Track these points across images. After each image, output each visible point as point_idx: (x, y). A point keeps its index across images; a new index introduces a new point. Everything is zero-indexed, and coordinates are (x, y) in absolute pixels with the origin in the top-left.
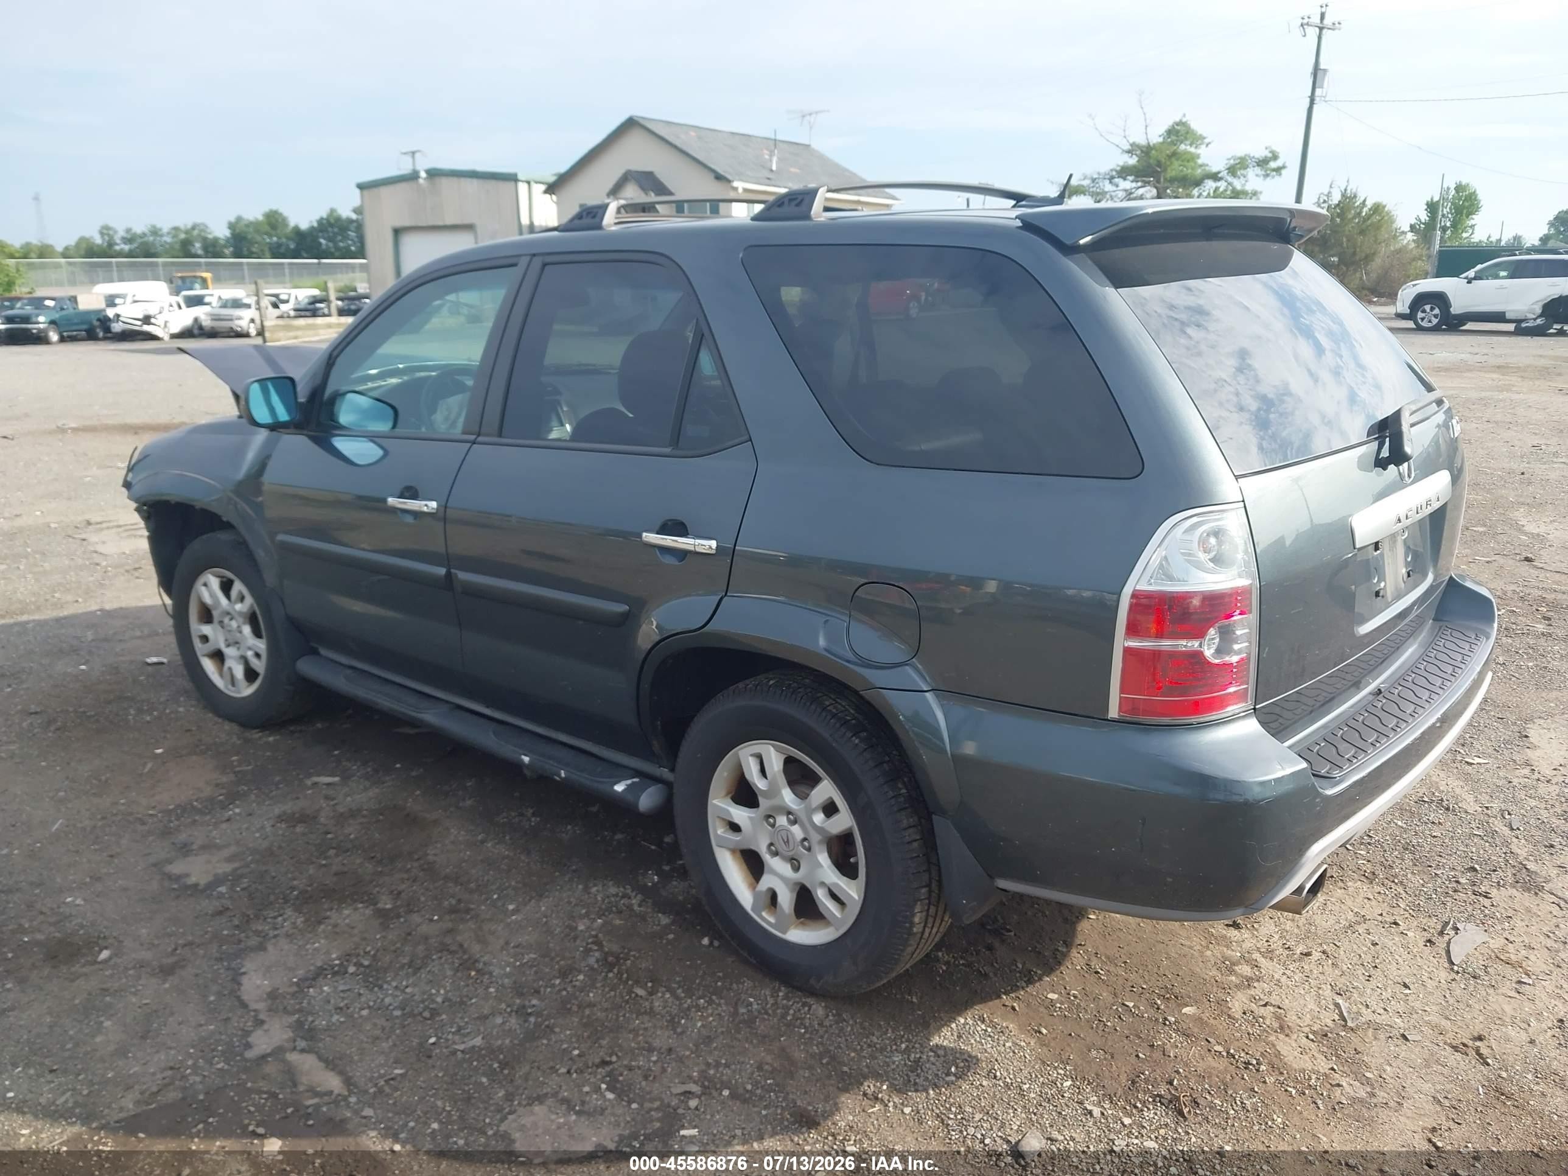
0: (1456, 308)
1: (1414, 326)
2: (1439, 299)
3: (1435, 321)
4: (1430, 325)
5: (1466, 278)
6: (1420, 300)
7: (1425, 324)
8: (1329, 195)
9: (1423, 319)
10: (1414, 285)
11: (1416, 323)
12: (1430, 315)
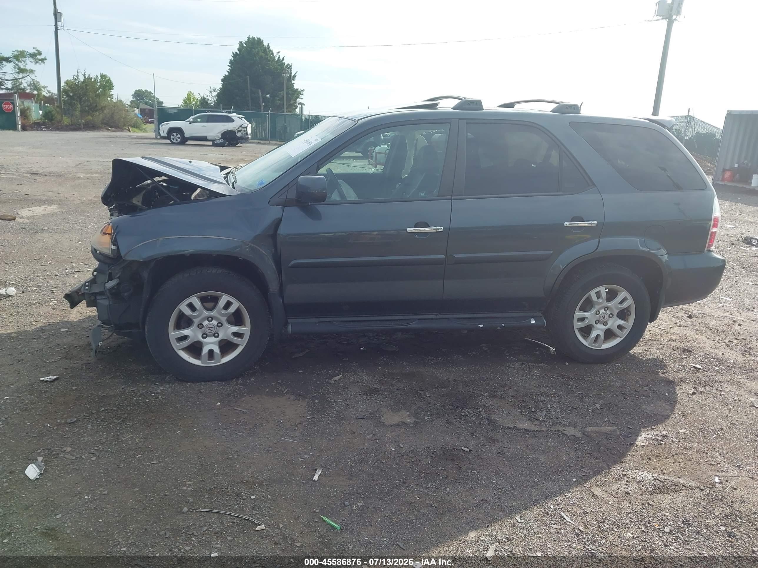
0: (187, 135)
1: (170, 142)
2: (179, 130)
3: (179, 140)
4: (176, 142)
5: (189, 121)
6: (171, 131)
7: (175, 141)
8: (77, 76)
9: (173, 139)
10: (167, 124)
11: (171, 141)
12: (176, 137)
